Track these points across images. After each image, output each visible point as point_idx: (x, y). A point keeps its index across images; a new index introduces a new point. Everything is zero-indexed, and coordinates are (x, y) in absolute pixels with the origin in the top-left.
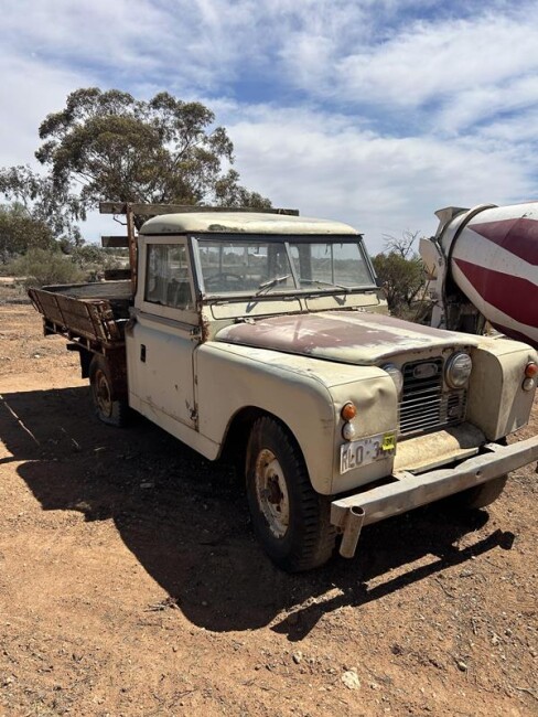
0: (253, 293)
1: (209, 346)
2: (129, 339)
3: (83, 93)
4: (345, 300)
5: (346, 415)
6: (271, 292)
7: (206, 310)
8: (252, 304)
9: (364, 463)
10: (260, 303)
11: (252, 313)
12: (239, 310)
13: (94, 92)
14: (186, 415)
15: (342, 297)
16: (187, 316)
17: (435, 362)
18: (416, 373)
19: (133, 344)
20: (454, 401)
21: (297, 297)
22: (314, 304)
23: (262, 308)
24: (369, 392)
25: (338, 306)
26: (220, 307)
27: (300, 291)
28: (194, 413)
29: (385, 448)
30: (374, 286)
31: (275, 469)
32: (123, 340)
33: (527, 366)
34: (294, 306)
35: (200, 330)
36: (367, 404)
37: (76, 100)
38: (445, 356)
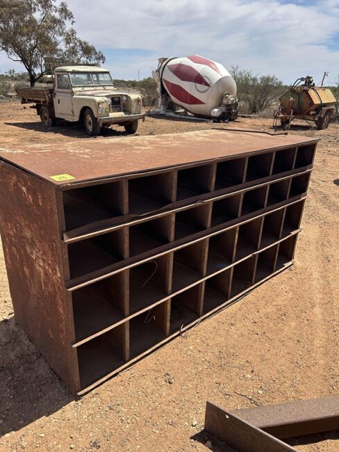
0: (83, 86)
1: (74, 96)
2: (54, 99)
5: (99, 104)
7: (73, 89)
8: (83, 88)
9: (103, 112)
11: (84, 90)
12: (80, 89)
14: (71, 113)
15: (104, 87)
16: (69, 91)
19: (55, 100)
21: (93, 86)
22: (97, 88)
23: (86, 89)
24: (103, 100)
25: (103, 89)
26: (76, 88)
27: (95, 85)
28: (73, 112)
29: (107, 111)
31: (90, 118)
32: (52, 99)
34: (93, 88)
35: (72, 93)
36: (103, 102)
38: (121, 97)
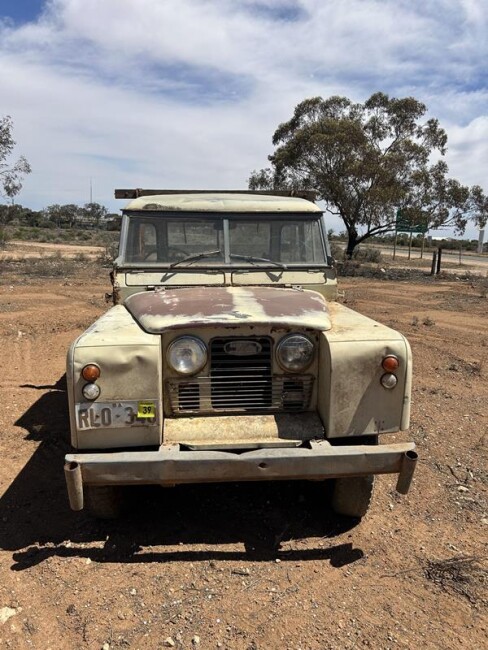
0: (168, 265)
3: (308, 102)
4: (280, 276)
5: (88, 376)
6: (193, 265)
7: (120, 278)
8: (169, 274)
9: (113, 425)
10: (178, 274)
11: (168, 282)
12: (153, 279)
13: (315, 102)
15: (277, 274)
17: (260, 342)
18: (228, 348)
20: (291, 386)
21: (223, 270)
22: (241, 278)
24: (124, 358)
25: (271, 282)
26: (134, 276)
27: (228, 266)
29: (140, 415)
30: (326, 265)
33: (384, 359)
34: (216, 279)
37: (301, 110)
38: (276, 336)
